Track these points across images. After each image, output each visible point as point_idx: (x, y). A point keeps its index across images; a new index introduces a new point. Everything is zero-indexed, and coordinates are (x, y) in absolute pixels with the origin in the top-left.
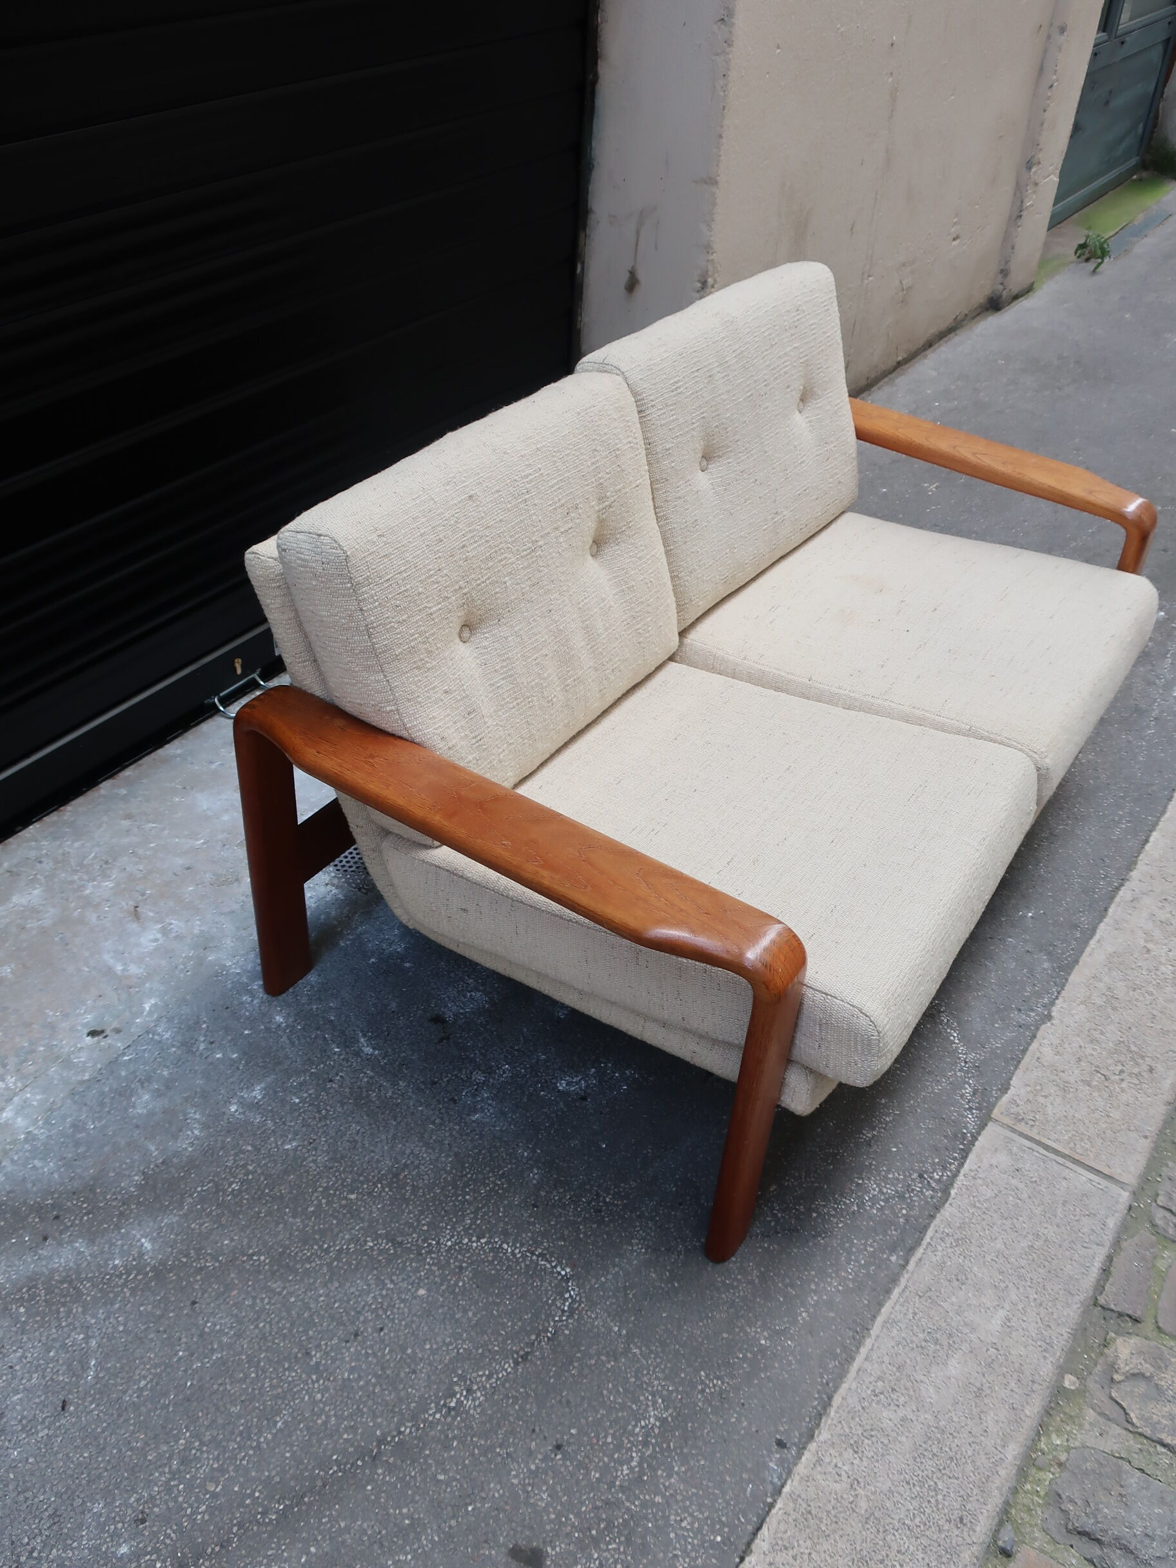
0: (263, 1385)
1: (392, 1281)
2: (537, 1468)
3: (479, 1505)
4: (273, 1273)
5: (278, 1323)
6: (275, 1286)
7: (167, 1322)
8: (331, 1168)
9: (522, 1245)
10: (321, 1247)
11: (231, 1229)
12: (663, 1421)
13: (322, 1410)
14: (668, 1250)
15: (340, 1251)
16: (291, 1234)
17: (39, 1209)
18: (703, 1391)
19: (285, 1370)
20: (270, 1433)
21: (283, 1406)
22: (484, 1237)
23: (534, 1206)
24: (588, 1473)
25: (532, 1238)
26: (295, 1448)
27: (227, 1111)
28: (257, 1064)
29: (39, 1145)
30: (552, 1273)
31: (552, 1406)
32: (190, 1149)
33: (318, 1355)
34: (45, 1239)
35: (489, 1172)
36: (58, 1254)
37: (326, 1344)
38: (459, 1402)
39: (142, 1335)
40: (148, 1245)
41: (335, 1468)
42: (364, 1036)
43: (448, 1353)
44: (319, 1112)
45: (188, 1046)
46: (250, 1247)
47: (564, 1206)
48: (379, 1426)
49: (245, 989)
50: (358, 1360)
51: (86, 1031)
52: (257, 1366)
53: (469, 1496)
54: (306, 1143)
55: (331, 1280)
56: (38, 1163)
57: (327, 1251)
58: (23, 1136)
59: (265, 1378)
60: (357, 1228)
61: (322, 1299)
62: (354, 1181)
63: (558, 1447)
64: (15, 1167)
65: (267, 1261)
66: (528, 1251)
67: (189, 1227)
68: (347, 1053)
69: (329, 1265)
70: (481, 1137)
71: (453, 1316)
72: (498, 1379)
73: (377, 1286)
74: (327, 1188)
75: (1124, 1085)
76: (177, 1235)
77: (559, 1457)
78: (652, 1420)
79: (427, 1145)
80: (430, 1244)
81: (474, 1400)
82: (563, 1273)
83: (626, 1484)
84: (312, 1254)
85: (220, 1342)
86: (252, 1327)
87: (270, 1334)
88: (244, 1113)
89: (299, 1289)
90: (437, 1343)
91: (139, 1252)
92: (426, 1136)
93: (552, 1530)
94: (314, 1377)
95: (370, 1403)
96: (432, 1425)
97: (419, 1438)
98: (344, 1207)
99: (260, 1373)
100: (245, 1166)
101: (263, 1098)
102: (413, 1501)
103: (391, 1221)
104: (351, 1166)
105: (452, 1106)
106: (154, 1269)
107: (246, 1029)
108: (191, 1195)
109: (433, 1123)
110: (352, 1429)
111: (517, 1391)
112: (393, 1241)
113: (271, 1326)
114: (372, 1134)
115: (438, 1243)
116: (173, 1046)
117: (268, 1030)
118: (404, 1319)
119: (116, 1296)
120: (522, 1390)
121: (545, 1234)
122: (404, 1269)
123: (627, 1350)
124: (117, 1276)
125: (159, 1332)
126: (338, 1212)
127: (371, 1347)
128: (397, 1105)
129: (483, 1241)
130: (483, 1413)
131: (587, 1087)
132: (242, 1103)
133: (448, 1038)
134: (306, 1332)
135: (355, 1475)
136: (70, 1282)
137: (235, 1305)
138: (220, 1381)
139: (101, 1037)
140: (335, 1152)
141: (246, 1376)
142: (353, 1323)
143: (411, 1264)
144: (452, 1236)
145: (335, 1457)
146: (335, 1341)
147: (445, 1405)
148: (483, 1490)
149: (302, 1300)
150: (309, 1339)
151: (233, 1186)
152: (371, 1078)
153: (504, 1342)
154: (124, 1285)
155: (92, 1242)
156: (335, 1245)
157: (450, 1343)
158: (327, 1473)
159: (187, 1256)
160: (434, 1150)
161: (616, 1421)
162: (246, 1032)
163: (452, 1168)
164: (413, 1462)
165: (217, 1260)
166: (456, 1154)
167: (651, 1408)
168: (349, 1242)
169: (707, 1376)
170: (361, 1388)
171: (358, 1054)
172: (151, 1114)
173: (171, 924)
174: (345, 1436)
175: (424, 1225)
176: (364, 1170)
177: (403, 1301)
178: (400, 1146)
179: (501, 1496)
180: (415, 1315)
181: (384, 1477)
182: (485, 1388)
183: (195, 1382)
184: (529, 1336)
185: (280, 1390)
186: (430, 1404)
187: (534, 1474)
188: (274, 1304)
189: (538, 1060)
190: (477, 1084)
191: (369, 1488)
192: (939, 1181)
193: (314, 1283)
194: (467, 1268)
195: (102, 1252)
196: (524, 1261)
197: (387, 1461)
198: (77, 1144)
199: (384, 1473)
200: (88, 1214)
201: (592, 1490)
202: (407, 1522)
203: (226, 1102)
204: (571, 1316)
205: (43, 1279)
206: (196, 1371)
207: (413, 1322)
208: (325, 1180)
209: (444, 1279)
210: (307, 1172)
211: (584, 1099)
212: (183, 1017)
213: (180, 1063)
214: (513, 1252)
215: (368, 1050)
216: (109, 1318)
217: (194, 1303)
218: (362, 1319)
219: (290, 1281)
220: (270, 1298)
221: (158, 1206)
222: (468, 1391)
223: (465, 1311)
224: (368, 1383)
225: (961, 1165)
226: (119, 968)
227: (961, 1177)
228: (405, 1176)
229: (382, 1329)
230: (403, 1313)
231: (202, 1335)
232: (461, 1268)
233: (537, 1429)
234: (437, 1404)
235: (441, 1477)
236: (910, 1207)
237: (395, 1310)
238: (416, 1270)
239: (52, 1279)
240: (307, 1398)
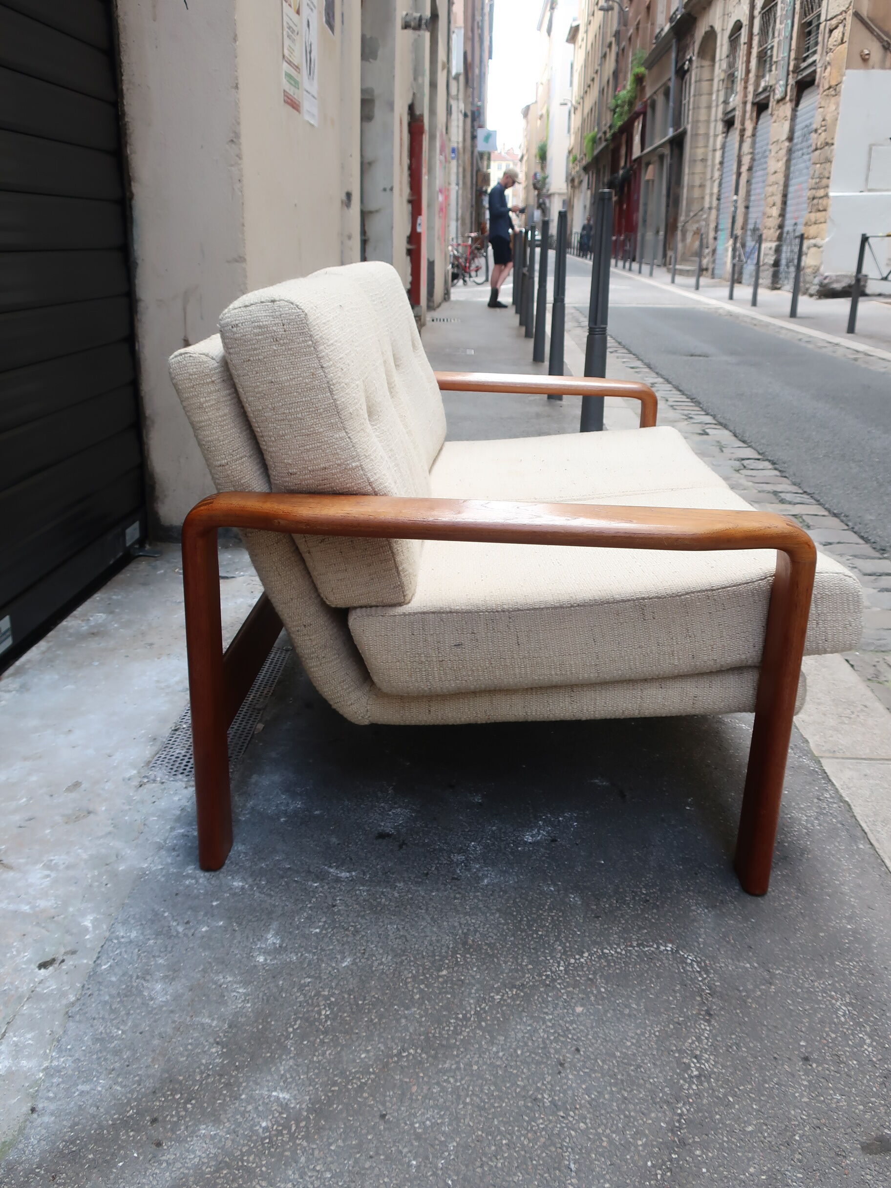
0: (522, 1144)
1: (546, 1013)
2: (809, 1081)
3: (800, 1132)
4: (435, 1057)
5: (482, 1091)
6: (447, 1065)
7: (371, 1145)
8: (402, 962)
9: (619, 945)
10: (457, 1018)
11: (357, 1044)
12: (850, 1004)
13: (598, 1134)
14: (722, 902)
15: (477, 1013)
16: (420, 1023)
17: (125, 1123)
18: (851, 974)
19: (529, 1123)
20: (572, 1177)
21: (559, 1151)
22: (583, 952)
23: (598, 917)
24: (847, 1065)
25: (620, 937)
26: (608, 1177)
27: (257, 964)
28: (250, 921)
29: (70, 1072)
30: (661, 952)
31: (768, 1036)
32: (249, 1005)
33: (546, 1096)
34: (159, 1144)
35: (537, 911)
36: (188, 1151)
37: (543, 1084)
38: (697, 1069)
39: (357, 1169)
40: (284, 1096)
41: (659, 1172)
42: (330, 867)
43: (650, 1041)
44: (347, 929)
45: (165, 933)
46: (391, 1049)
47: (618, 908)
48: (658, 1119)
49: (179, 877)
50: (584, 1082)
51: (34, 967)
52: (500, 1132)
53: (785, 1130)
54: (359, 955)
55: (493, 1038)
56: (86, 1087)
57: (465, 1018)
58: (41, 1075)
59: (518, 1138)
60: (473, 991)
61: (501, 1054)
62: (433, 963)
63: (806, 1059)
64: (59, 1103)
65: (419, 1051)
66: (626, 946)
67: (311, 1061)
68: (328, 884)
69: (479, 1027)
70: (505, 892)
71: (622, 1013)
72: (707, 1038)
73: (538, 1022)
74: (414, 977)
75: (862, 717)
76: (307, 1073)
77: (814, 1065)
78: (843, 1008)
79: (466, 914)
80: (547, 976)
81: (707, 1061)
82: (669, 949)
83: (880, 1057)
84: (455, 1027)
85: (443, 1133)
86: (461, 1106)
87: (485, 1103)
88: (275, 958)
89: (472, 1058)
90: (633, 1038)
91: (281, 1105)
92: (459, 908)
93: (873, 1117)
94: (562, 1114)
95: (631, 1107)
96: (699, 1095)
97: (698, 1110)
98: (446, 982)
99: (509, 1136)
100: (318, 994)
101: (283, 941)
102: (749, 1160)
103: (497, 975)
104: (418, 954)
105: (458, 883)
106: (309, 1111)
107: (212, 902)
108: (287, 1038)
109: (455, 898)
110: (638, 1134)
111: (731, 1038)
112: (514, 986)
113: (477, 1096)
114: (412, 926)
115: (552, 972)
116: (149, 939)
117: (235, 894)
118: (587, 1034)
119: (294, 1152)
120: (733, 1037)
121: (625, 930)
122: (545, 1001)
123: (772, 975)
124: (277, 1136)
125: (371, 1157)
126: (443, 988)
127: (584, 1066)
128: (412, 899)
129: (586, 955)
130: (723, 1067)
131: (548, 832)
132: (266, 952)
133: (404, 843)
134: (514, 1084)
135: (681, 1168)
136: (228, 1166)
137: (425, 1097)
138: (478, 1163)
139: (56, 965)
140: (393, 950)
141: (499, 1146)
142: (548, 1058)
143: (548, 995)
144: (559, 963)
145: (649, 1164)
146: (549, 1078)
147: (691, 1077)
148: (790, 1120)
149: (485, 1063)
150: (524, 1088)
151: (323, 1012)
152: (368, 891)
153: (682, 1011)
154: (292, 1137)
155: (217, 1121)
156: (467, 1012)
157: (643, 1034)
158: (657, 1180)
159: (335, 1084)
160: (477, 915)
161: (822, 1021)
162: (215, 904)
163: (505, 920)
164: (716, 1130)
165: (370, 1073)
166: (498, 910)
167: (834, 1001)
168: (478, 1002)
169: (842, 963)
170: (611, 1100)
171: (338, 880)
172: (177, 997)
173: (52, 860)
174: (640, 1143)
175: (526, 965)
176: (433, 952)
177: (572, 1022)
178: (445, 923)
179: (809, 1115)
180: (592, 1027)
181: (707, 1155)
182: (706, 1050)
183: (455, 1178)
184: (695, 1000)
185: (543, 1140)
186: (678, 1082)
187: (811, 1086)
188: (462, 1079)
189: (493, 832)
190: (463, 862)
191: (704, 1170)
192: (832, 797)
193: (481, 1046)
194: (595, 977)
195: (239, 1124)
196: (631, 954)
197: (694, 1142)
198: (117, 1052)
199: (703, 1152)
200: (188, 1101)
201: (864, 1074)
202: (763, 1177)
203: (248, 958)
204: (707, 972)
205: (192, 1179)
206: (445, 1169)
207: (596, 1033)
208: (406, 972)
209: (584, 992)
210: (383, 973)
211: (554, 840)
212: (137, 916)
213: (169, 949)
214: (616, 952)
215: (344, 875)
216: (305, 1174)
217: (383, 1116)
218: (552, 1051)
219: (457, 1056)
220: (453, 1077)
221: (260, 1061)
222: (696, 1057)
223: (628, 1006)
224: (612, 1092)
225: (833, 785)
226: (26, 908)
227: (841, 791)
228: (473, 941)
229: (578, 1050)
230: (582, 1031)
231: (418, 1137)
232: (590, 979)
233: (775, 1055)
234: (684, 1079)
235: (750, 1129)
236: (835, 817)
237: (573, 1031)
238: (558, 997)
239: (203, 1174)
240: (573, 1133)
